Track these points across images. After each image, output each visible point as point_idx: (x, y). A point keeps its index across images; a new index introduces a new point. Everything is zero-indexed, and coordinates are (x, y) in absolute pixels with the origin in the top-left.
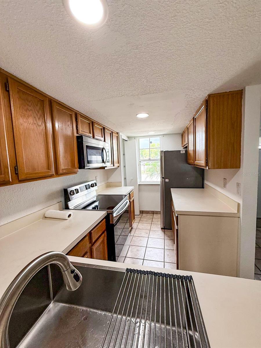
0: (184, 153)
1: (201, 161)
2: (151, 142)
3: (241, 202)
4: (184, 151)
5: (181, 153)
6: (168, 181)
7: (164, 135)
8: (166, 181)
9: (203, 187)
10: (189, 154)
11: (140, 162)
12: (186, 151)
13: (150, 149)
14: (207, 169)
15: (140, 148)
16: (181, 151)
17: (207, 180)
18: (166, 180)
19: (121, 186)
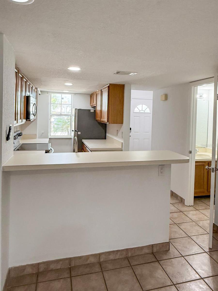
0: (93, 112)
1: (105, 119)
2: (62, 98)
3: (123, 142)
4: (93, 110)
5: (91, 111)
6: (80, 134)
7: (75, 94)
8: (78, 134)
9: (105, 139)
10: (97, 113)
11: (51, 116)
12: (95, 111)
13: (61, 104)
14: (108, 123)
15: (52, 103)
16: (91, 110)
17: (108, 133)
18: (78, 132)
19: (36, 138)
